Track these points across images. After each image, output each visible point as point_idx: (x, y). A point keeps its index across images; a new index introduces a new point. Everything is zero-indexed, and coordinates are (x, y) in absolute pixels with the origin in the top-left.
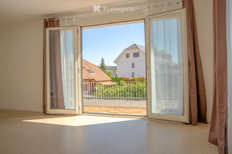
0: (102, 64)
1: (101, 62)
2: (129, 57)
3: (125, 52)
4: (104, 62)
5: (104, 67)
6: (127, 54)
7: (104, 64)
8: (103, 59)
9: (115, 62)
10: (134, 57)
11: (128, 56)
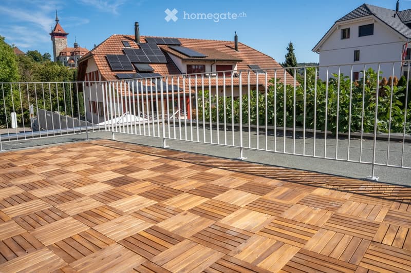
0: (288, 55)
1: (288, 52)
2: (349, 37)
3: (339, 26)
4: (294, 52)
5: (293, 63)
6: (344, 31)
7: (294, 56)
8: (291, 45)
9: (317, 49)
10: (360, 35)
11: (345, 34)
